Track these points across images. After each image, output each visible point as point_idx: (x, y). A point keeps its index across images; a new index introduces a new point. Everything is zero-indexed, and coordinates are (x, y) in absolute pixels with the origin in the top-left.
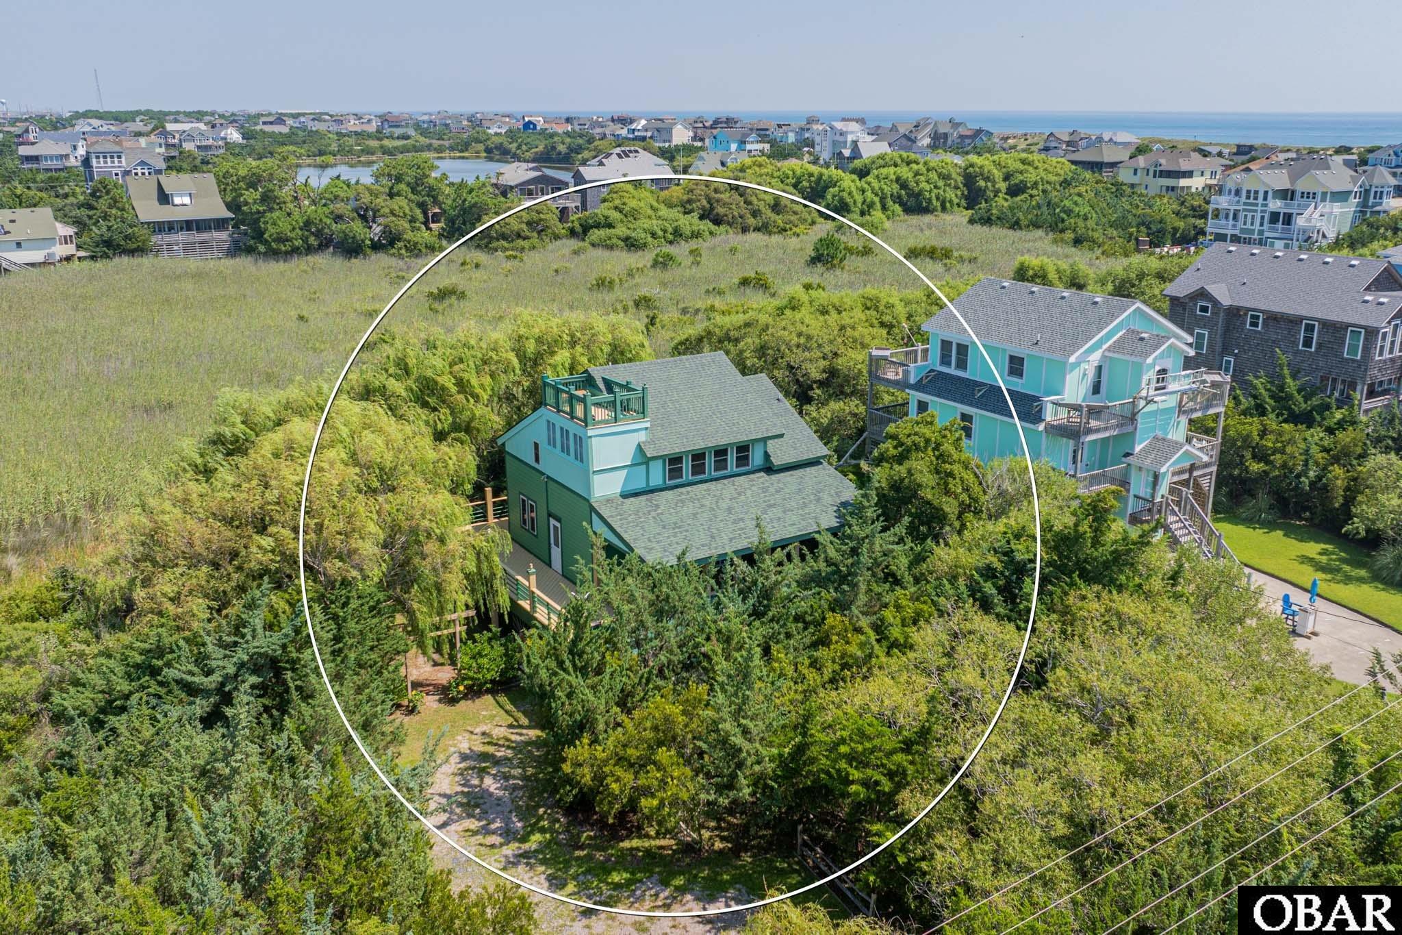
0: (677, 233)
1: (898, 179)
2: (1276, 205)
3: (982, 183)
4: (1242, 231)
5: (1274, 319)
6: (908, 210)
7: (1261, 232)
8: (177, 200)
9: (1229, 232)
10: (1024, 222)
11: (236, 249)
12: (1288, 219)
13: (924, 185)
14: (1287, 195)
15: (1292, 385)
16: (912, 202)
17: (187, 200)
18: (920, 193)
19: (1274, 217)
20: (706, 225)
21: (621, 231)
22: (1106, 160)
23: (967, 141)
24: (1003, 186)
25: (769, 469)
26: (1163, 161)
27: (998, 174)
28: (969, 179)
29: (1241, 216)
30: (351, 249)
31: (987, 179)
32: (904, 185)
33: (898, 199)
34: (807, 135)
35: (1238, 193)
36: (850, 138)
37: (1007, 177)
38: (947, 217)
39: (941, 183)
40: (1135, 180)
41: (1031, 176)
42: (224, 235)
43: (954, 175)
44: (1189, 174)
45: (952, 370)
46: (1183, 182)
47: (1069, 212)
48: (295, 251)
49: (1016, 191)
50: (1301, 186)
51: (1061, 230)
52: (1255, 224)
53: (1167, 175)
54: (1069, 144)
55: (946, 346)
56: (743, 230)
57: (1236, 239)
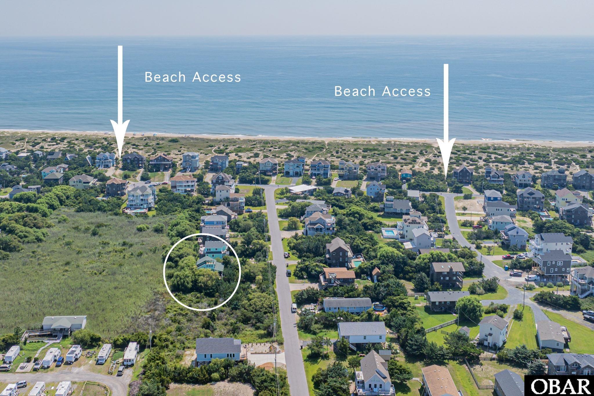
2: (141, 198)
6: (53, 210)
7: (140, 203)
13: (52, 203)
14: (143, 195)
16: (53, 207)
18: (53, 205)
19: (142, 200)
22: (59, 178)
24: (65, 197)
26: (81, 179)
27: (63, 195)
29: (136, 200)
31: (62, 197)
32: (47, 203)
40: (74, 184)
41: (69, 194)
49: (68, 198)
50: (145, 193)
51: (105, 211)
52: (138, 202)
53: (84, 183)
55: (208, 249)
56: (44, 228)
57: (135, 205)
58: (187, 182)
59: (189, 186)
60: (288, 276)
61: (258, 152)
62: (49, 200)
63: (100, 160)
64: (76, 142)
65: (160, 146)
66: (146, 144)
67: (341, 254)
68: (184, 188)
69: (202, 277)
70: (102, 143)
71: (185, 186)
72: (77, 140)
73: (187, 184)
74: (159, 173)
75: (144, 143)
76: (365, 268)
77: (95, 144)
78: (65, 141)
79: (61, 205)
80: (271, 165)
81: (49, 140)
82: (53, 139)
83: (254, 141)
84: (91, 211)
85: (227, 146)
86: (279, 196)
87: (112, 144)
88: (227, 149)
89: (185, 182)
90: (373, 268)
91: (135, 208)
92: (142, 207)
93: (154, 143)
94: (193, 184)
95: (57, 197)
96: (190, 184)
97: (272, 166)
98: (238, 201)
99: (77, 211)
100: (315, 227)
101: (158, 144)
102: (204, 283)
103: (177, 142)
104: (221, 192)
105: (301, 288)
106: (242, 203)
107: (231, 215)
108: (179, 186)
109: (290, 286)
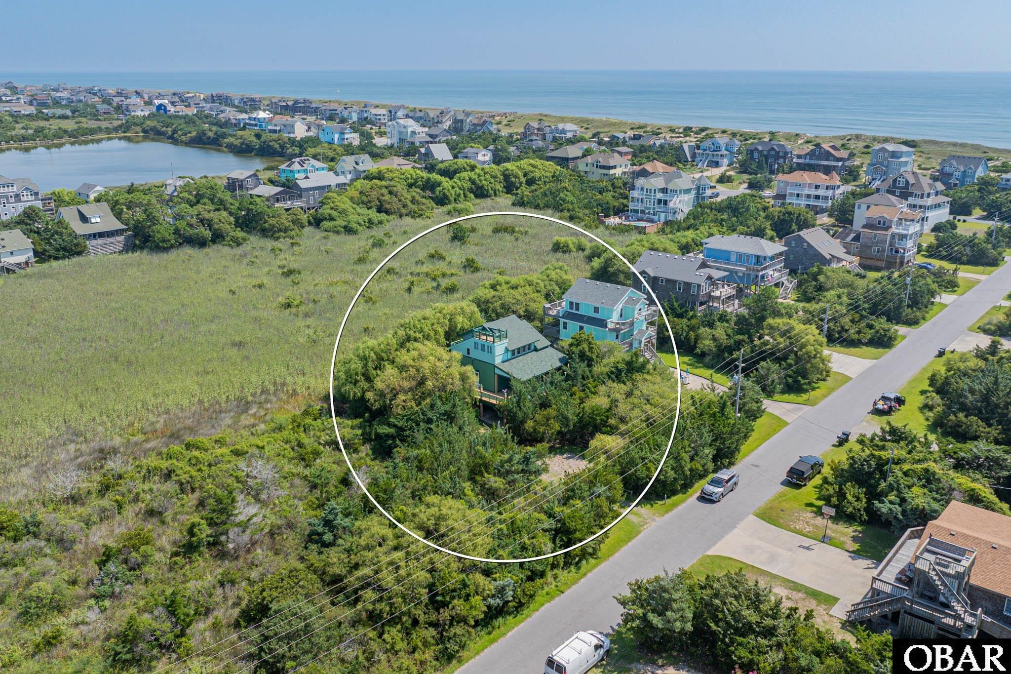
0: (370, 222)
1: (470, 179)
2: (660, 196)
3: (513, 179)
4: (646, 208)
5: (668, 280)
6: (477, 196)
7: (654, 209)
8: (93, 220)
9: (640, 209)
10: (542, 205)
11: (130, 247)
12: (666, 202)
13: (484, 182)
14: (664, 190)
15: (676, 305)
16: (479, 192)
17: (98, 220)
18: (482, 187)
19: (659, 201)
20: (383, 216)
21: (340, 222)
22: (570, 156)
23: (479, 128)
24: (524, 180)
25: (536, 350)
26: (600, 159)
27: (520, 174)
28: (506, 176)
29: (644, 201)
30: (202, 243)
31: (515, 177)
32: (473, 182)
33: (471, 191)
34: (366, 115)
35: (642, 189)
36: (410, 130)
37: (525, 175)
38: (498, 199)
39: (492, 181)
40: (587, 169)
41: (537, 174)
42: (121, 238)
43: (499, 175)
44: (614, 167)
45: (574, 311)
46: (612, 172)
47: (564, 200)
48: (172, 246)
49: (530, 182)
50: (670, 187)
51: (562, 211)
52: (651, 205)
53: (604, 167)
54: (538, 129)
55: (571, 303)
56: (401, 216)
57: (643, 212)
58: (817, 187)
59: (817, 197)
60: (788, 483)
62: (479, 176)
63: (705, 150)
64: (717, 135)
68: (803, 202)
70: (760, 139)
71: (808, 196)
72: (724, 132)
73: (813, 192)
77: (746, 140)
79: (508, 192)
81: (681, 131)
82: (688, 131)
84: (536, 207)
89: (810, 185)
91: (640, 219)
92: (656, 217)
93: (861, 144)
94: (830, 193)
96: (821, 192)
98: (887, 229)
99: (514, 204)
101: (867, 147)
102: (381, 395)
104: (868, 207)
105: (773, 558)
106: (903, 237)
107: (828, 257)
108: (791, 194)
109: (736, 531)
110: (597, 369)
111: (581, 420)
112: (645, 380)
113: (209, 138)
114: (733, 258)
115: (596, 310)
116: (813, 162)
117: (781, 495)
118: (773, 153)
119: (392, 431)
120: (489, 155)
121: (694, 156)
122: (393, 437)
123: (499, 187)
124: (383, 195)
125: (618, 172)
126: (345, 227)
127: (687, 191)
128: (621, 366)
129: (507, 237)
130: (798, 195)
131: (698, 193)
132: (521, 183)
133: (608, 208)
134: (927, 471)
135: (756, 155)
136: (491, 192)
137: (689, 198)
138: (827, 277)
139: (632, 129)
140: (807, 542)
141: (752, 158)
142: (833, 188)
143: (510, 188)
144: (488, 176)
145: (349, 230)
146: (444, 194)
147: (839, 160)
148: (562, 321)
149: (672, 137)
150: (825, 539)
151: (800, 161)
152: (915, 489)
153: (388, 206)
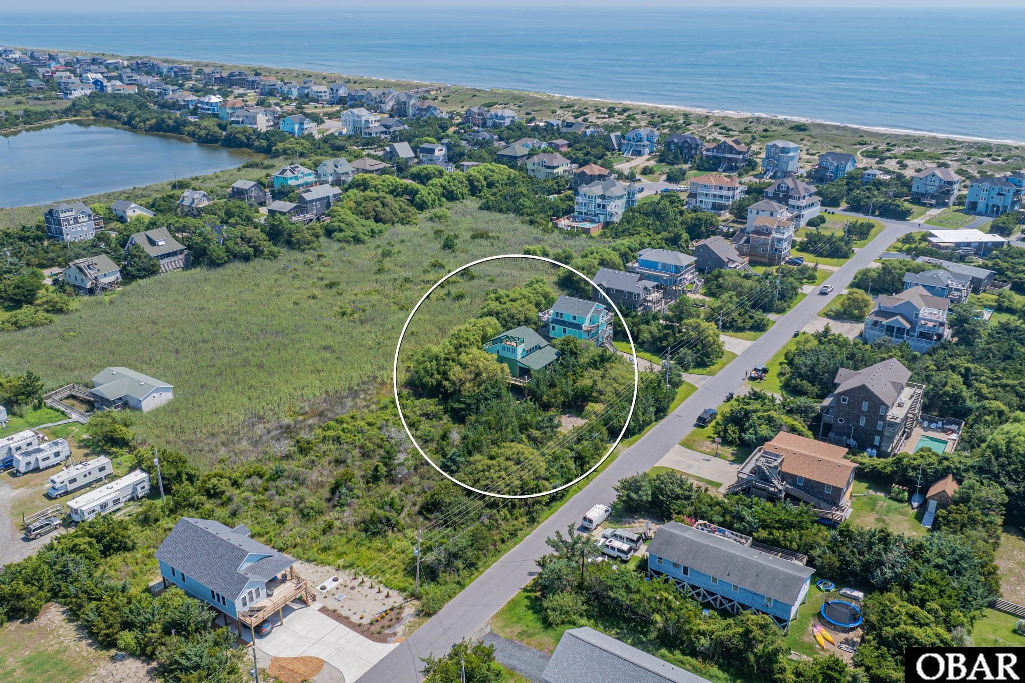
0: (373, 231)
1: (442, 185)
2: (599, 201)
3: (477, 183)
4: (588, 211)
5: (617, 290)
6: (449, 199)
7: (595, 211)
8: (160, 243)
9: (583, 211)
10: (505, 209)
12: (604, 206)
13: (454, 188)
14: (602, 197)
15: (623, 308)
16: (450, 195)
17: (163, 243)
18: (452, 192)
19: (599, 205)
20: (380, 226)
21: (349, 233)
22: (518, 155)
24: (485, 183)
25: (540, 348)
26: (545, 159)
27: (482, 178)
28: (471, 181)
29: (587, 205)
31: (479, 181)
32: (444, 188)
33: (444, 196)
35: (585, 195)
36: (364, 119)
37: (486, 178)
38: (465, 202)
39: (460, 185)
40: (534, 168)
41: (496, 177)
42: (182, 256)
43: (465, 180)
44: (557, 167)
45: (558, 318)
46: (555, 171)
47: (523, 205)
49: (490, 185)
50: (607, 194)
51: (522, 215)
52: (592, 208)
53: (548, 167)
54: (479, 114)
55: (557, 313)
56: (393, 224)
57: (586, 214)
58: (721, 188)
59: (721, 197)
60: (697, 426)
61: (950, 163)
62: (449, 182)
63: (629, 140)
64: (637, 117)
65: (768, 134)
66: (745, 129)
67: (865, 407)
68: (710, 200)
69: (459, 368)
70: (675, 121)
71: (714, 196)
72: (643, 113)
73: (718, 192)
74: (714, 173)
75: (743, 125)
76: (915, 469)
77: (663, 122)
78: (626, 114)
79: (473, 195)
80: (937, 183)
81: (605, 110)
82: (611, 110)
83: (960, 143)
84: (501, 211)
85: (895, 145)
86: (900, 245)
87: (689, 124)
88: (889, 150)
89: (715, 187)
90: (940, 476)
91: (584, 220)
92: (597, 219)
93: (761, 127)
94: (730, 193)
95: (468, 179)
96: (724, 192)
97: (941, 187)
98: (769, 234)
99: (481, 208)
100: (885, 322)
101: (766, 130)
102: (454, 384)
103: (805, 130)
104: (758, 213)
105: (689, 466)
106: (780, 240)
107: (726, 260)
108: (701, 194)
109: (669, 453)
110: (582, 360)
111: (575, 394)
112: (612, 367)
113: (168, 126)
114: (660, 267)
115: (574, 318)
116: (719, 155)
117: (693, 433)
118: (686, 145)
119: (463, 406)
120: (445, 149)
121: (620, 144)
122: (464, 410)
123: (466, 191)
124: (377, 206)
125: (559, 170)
126: (354, 237)
127: (621, 197)
128: (596, 358)
129: (483, 241)
130: (706, 195)
131: (629, 198)
132: (483, 186)
133: (558, 211)
134: (769, 416)
135: (672, 146)
136: (460, 195)
137: (621, 203)
138: (725, 280)
139: (561, 107)
140: (707, 457)
141: (669, 149)
142: (733, 189)
143: (474, 190)
144: (456, 182)
145: (357, 240)
146: (423, 200)
147: (740, 153)
148: (551, 325)
149: (598, 118)
150: (716, 455)
151: (709, 153)
152: (763, 426)
153: (383, 216)
